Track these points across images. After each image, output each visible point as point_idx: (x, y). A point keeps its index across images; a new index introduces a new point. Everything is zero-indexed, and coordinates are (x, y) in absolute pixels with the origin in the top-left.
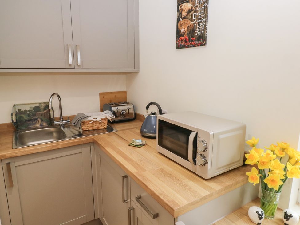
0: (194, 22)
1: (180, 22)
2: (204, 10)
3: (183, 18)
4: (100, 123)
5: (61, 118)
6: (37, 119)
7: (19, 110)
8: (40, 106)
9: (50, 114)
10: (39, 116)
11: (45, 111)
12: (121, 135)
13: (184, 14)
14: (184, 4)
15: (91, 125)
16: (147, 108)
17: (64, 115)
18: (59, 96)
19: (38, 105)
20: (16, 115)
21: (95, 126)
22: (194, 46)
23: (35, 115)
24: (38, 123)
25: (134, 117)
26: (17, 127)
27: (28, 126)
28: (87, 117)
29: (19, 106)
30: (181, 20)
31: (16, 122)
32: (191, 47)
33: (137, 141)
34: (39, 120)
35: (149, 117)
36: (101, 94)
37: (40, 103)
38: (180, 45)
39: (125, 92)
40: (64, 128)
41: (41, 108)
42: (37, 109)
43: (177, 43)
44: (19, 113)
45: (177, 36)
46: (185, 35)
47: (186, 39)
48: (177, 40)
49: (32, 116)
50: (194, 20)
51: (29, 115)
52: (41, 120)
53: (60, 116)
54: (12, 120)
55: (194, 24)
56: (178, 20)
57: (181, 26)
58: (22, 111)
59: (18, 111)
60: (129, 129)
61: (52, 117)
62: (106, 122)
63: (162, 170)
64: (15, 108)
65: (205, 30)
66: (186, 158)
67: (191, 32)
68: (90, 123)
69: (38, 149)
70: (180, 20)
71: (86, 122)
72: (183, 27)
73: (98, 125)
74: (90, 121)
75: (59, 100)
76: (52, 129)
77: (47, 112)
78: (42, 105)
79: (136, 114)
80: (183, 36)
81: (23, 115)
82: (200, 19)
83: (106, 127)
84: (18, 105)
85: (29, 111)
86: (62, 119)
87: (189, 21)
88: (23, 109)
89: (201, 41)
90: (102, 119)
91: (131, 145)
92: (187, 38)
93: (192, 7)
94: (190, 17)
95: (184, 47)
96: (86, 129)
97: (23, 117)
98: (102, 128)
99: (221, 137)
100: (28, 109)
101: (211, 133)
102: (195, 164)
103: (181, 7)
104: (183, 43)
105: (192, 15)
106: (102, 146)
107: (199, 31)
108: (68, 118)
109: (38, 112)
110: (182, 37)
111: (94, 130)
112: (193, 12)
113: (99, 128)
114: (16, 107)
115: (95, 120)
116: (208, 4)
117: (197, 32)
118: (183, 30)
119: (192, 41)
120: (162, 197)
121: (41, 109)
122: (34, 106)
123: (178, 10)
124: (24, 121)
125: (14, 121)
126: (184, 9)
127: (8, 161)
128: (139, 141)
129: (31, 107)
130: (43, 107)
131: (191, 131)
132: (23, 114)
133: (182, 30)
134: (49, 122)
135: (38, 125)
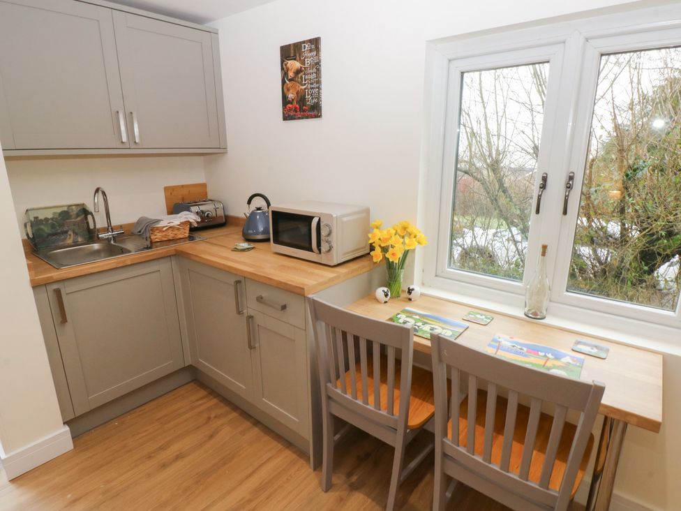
0: (305, 87)
1: (285, 85)
2: (316, 73)
3: (290, 80)
4: (178, 229)
5: (109, 228)
6: (66, 232)
7: (36, 218)
8: (70, 211)
9: (88, 223)
10: (70, 227)
11: (79, 219)
12: (215, 243)
13: (291, 74)
14: (290, 62)
15: (164, 233)
16: (249, 202)
17: (114, 223)
18: (104, 193)
19: (65, 209)
20: (31, 226)
21: (171, 235)
22: (307, 117)
23: (61, 225)
24: (70, 238)
25: (224, 220)
26: (35, 245)
27: (54, 243)
28: (158, 221)
29: (35, 211)
30: (287, 82)
31: (34, 237)
32: (303, 118)
33: (241, 245)
34: (70, 232)
35: (253, 214)
36: (166, 189)
37: (69, 206)
38: (289, 116)
39: (204, 186)
40: (115, 242)
41: (72, 214)
42: (65, 215)
43: (283, 113)
44: (36, 223)
45: (283, 103)
46: (295, 102)
47: (296, 108)
48: (283, 109)
49: (58, 228)
50: (305, 84)
51: (53, 226)
52: (74, 232)
53: (107, 226)
54: (27, 235)
55: (305, 89)
56: (283, 82)
57: (288, 90)
58: (41, 220)
59: (33, 220)
60: (222, 236)
61: (92, 227)
62: (187, 228)
63: (283, 266)
64: (29, 215)
65: (319, 98)
66: (310, 249)
67: (302, 99)
68: (164, 229)
69: (99, 267)
70: (285, 82)
71: (157, 229)
72: (291, 91)
73: (176, 232)
74: (164, 227)
75: (104, 199)
76: (96, 246)
77: (82, 220)
78: (72, 209)
79: (227, 217)
80: (292, 104)
81: (42, 227)
82: (312, 84)
83: (187, 235)
84: (33, 209)
85: (52, 219)
86: (112, 229)
87: (298, 84)
88: (41, 217)
89: (316, 112)
90: (181, 223)
91: (236, 250)
92: (298, 106)
93: (301, 67)
94: (300, 80)
95: (294, 119)
96: (157, 240)
97: (42, 230)
98: (182, 236)
99: (345, 219)
100: (50, 216)
101: (334, 216)
102: (320, 253)
103: (286, 65)
104: (292, 113)
105: (301, 77)
106: (195, 256)
107: (312, 98)
108: (121, 227)
109: (68, 221)
110: (290, 105)
111: (169, 240)
112: (302, 74)
113: (177, 237)
114: (30, 212)
115: (172, 225)
116: (320, 66)
117: (310, 101)
118: (291, 96)
119: (304, 111)
120: (290, 283)
121: (71, 216)
122: (59, 210)
123: (282, 69)
124: (46, 235)
125: (31, 236)
126: (290, 68)
127: (55, 286)
128: (245, 245)
129: (54, 213)
130: (75, 213)
131: (313, 217)
132: (43, 224)
133: (289, 96)
134: (87, 236)
135: (69, 241)
